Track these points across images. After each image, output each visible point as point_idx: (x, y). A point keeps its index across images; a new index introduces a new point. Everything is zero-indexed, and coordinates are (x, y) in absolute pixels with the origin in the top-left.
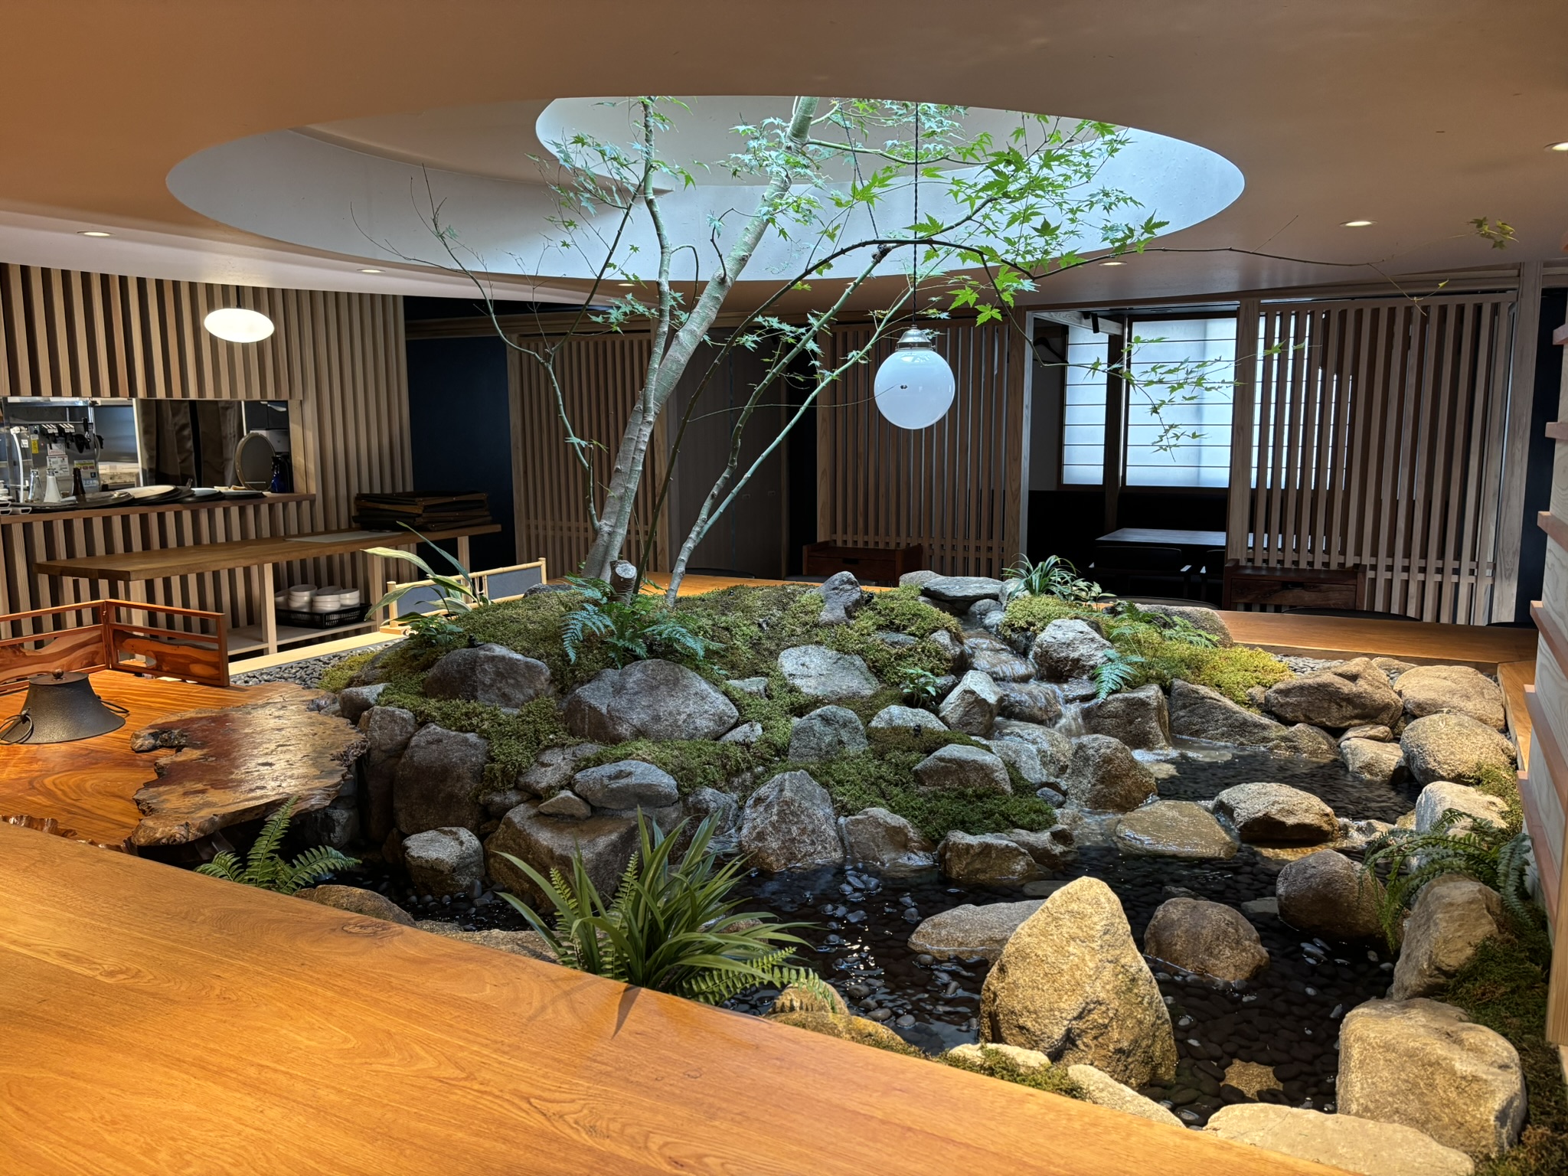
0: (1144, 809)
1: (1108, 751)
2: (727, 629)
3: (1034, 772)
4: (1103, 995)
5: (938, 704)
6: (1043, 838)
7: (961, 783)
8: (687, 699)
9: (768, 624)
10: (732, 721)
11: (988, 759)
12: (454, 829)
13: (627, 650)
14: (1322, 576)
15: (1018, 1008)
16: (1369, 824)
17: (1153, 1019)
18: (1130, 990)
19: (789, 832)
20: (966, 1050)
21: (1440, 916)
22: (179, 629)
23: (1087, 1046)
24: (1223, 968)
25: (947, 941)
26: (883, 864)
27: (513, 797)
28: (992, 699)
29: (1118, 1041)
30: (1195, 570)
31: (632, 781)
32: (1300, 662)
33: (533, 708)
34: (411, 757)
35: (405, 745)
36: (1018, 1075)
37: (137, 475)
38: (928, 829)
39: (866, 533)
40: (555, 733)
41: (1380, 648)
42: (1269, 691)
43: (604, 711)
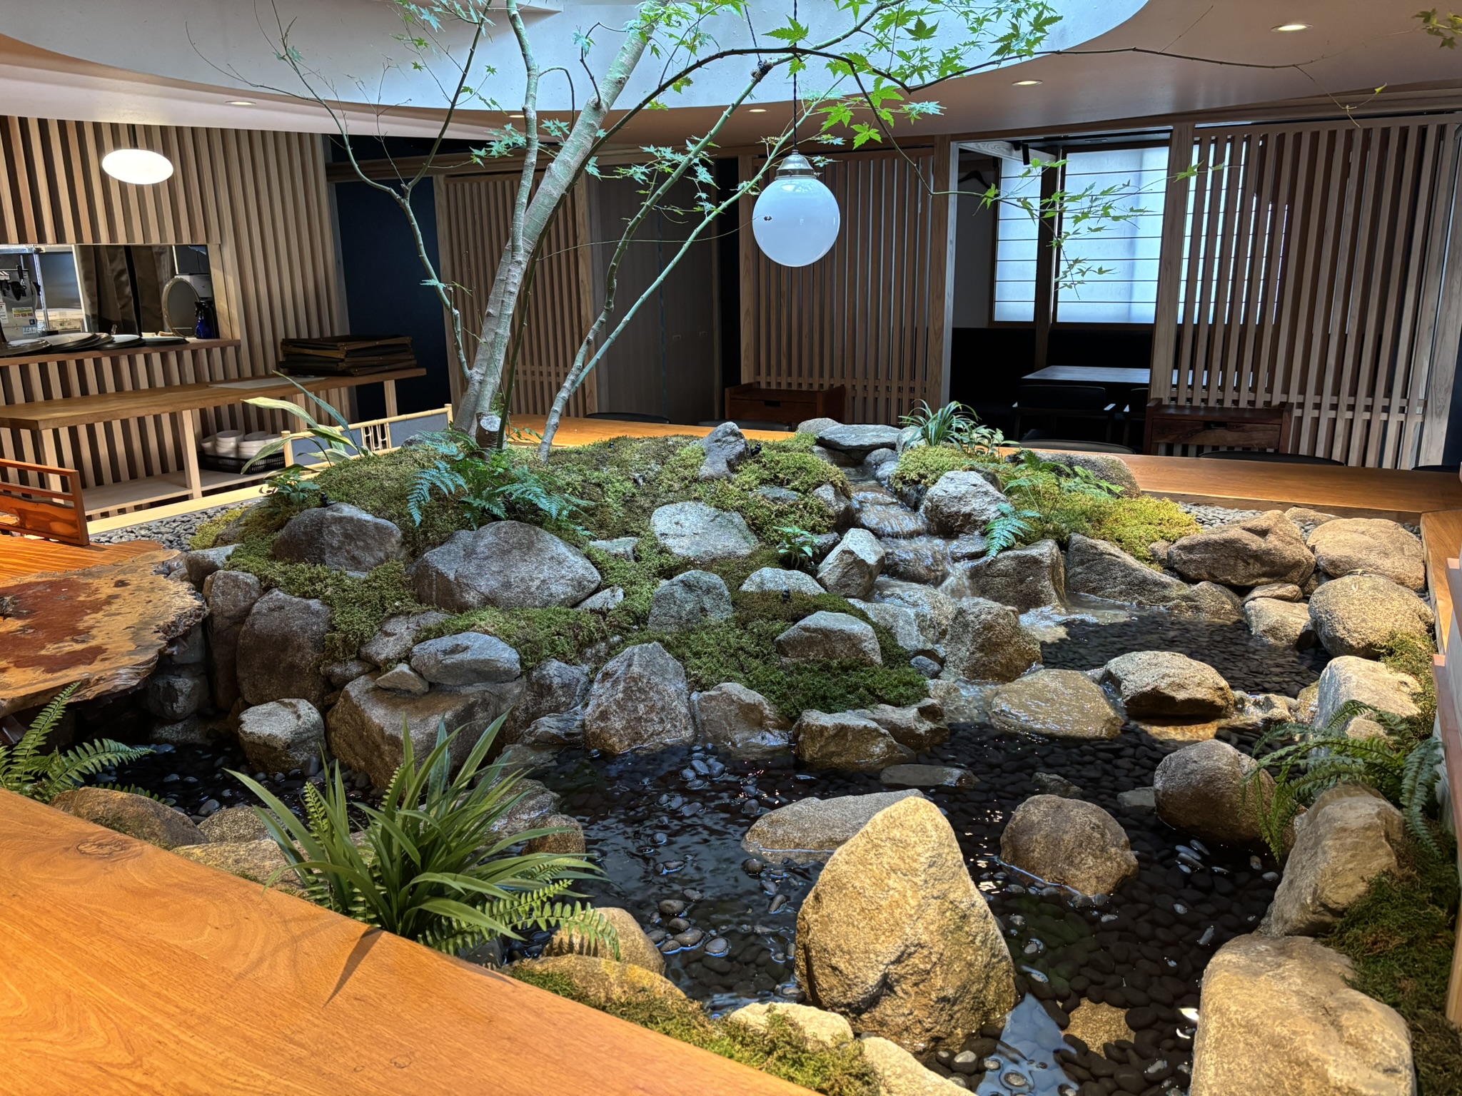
0: (1024, 679)
1: (989, 617)
2: (599, 485)
3: (910, 638)
4: (925, 938)
5: (818, 563)
6: (907, 716)
7: (827, 655)
8: (541, 563)
9: (644, 480)
10: (593, 586)
11: (857, 627)
12: (294, 701)
13: (484, 510)
14: (1247, 415)
15: (831, 945)
16: (1267, 699)
17: (986, 959)
18: (959, 928)
19: (636, 710)
20: (749, 1015)
21: (1330, 843)
22: (34, 485)
23: (906, 993)
24: (1083, 880)
25: (782, 842)
26: (734, 744)
27: (354, 668)
28: (872, 560)
29: (942, 989)
30: (1119, 408)
31: (467, 656)
32: (1210, 512)
33: (381, 572)
34: (252, 625)
35: (247, 611)
36: (803, 1052)
37: (82, 321)
38: (786, 706)
39: (790, 374)
40: (401, 600)
41: (1297, 496)
42: (1171, 547)
43: (451, 577)
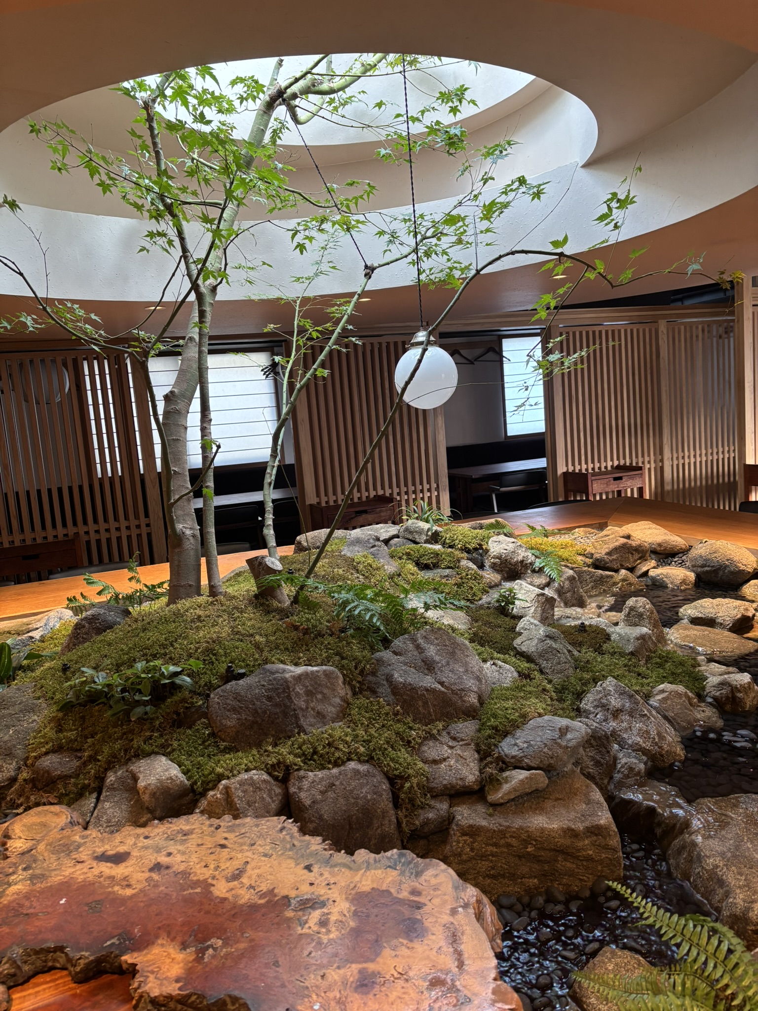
13: (375, 631)
42: (597, 556)
43: (443, 689)
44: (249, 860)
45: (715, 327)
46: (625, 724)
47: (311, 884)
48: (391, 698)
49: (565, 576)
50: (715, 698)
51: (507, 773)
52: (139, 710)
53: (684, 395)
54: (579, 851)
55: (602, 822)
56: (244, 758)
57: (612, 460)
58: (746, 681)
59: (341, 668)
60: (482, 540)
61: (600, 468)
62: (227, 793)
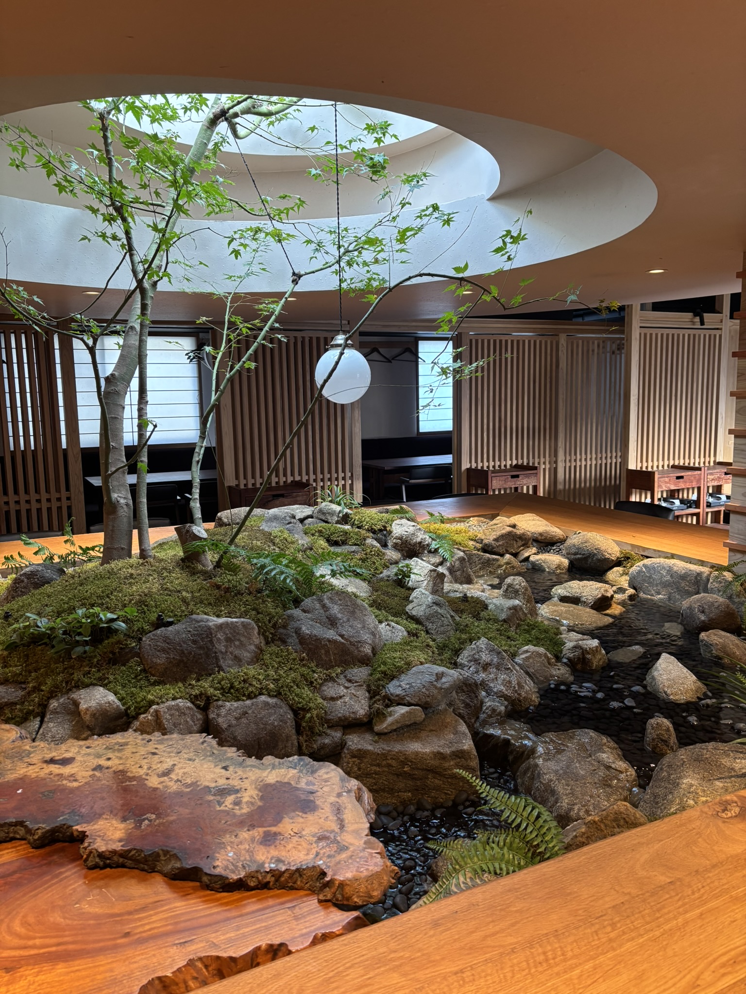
13: (289, 591)
42: (486, 541)
43: (343, 641)
44: (175, 762)
45: (609, 343)
46: (492, 676)
47: (228, 779)
48: (299, 647)
49: (456, 557)
50: (569, 659)
51: (392, 709)
52: (79, 649)
53: (579, 404)
54: (445, 770)
55: (465, 748)
56: (171, 690)
57: (511, 459)
58: (594, 645)
59: (257, 621)
60: (386, 523)
61: (500, 466)
62: (157, 715)
